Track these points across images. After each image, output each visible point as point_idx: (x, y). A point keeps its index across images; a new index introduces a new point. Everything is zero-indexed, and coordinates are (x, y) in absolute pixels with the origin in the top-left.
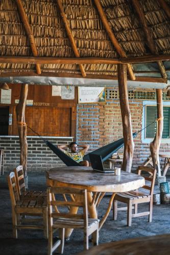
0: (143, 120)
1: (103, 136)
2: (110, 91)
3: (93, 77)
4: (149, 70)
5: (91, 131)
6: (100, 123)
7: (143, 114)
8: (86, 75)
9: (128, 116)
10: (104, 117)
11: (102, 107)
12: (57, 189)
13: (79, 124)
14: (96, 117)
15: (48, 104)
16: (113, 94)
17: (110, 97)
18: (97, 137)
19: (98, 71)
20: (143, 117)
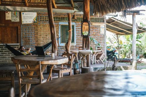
0: (59, 33)
1: (37, 43)
2: (40, 17)
3: (32, 6)
4: (64, 2)
5: (30, 40)
6: (35, 35)
7: (59, 29)
8: (28, 5)
9: (54, 28)
10: (37, 32)
11: (36, 26)
12: (23, 62)
13: (23, 36)
14: (33, 32)
15: (4, 25)
16: (42, 19)
17: (40, 20)
18: (33, 43)
19: (35, 3)
20: (59, 31)
